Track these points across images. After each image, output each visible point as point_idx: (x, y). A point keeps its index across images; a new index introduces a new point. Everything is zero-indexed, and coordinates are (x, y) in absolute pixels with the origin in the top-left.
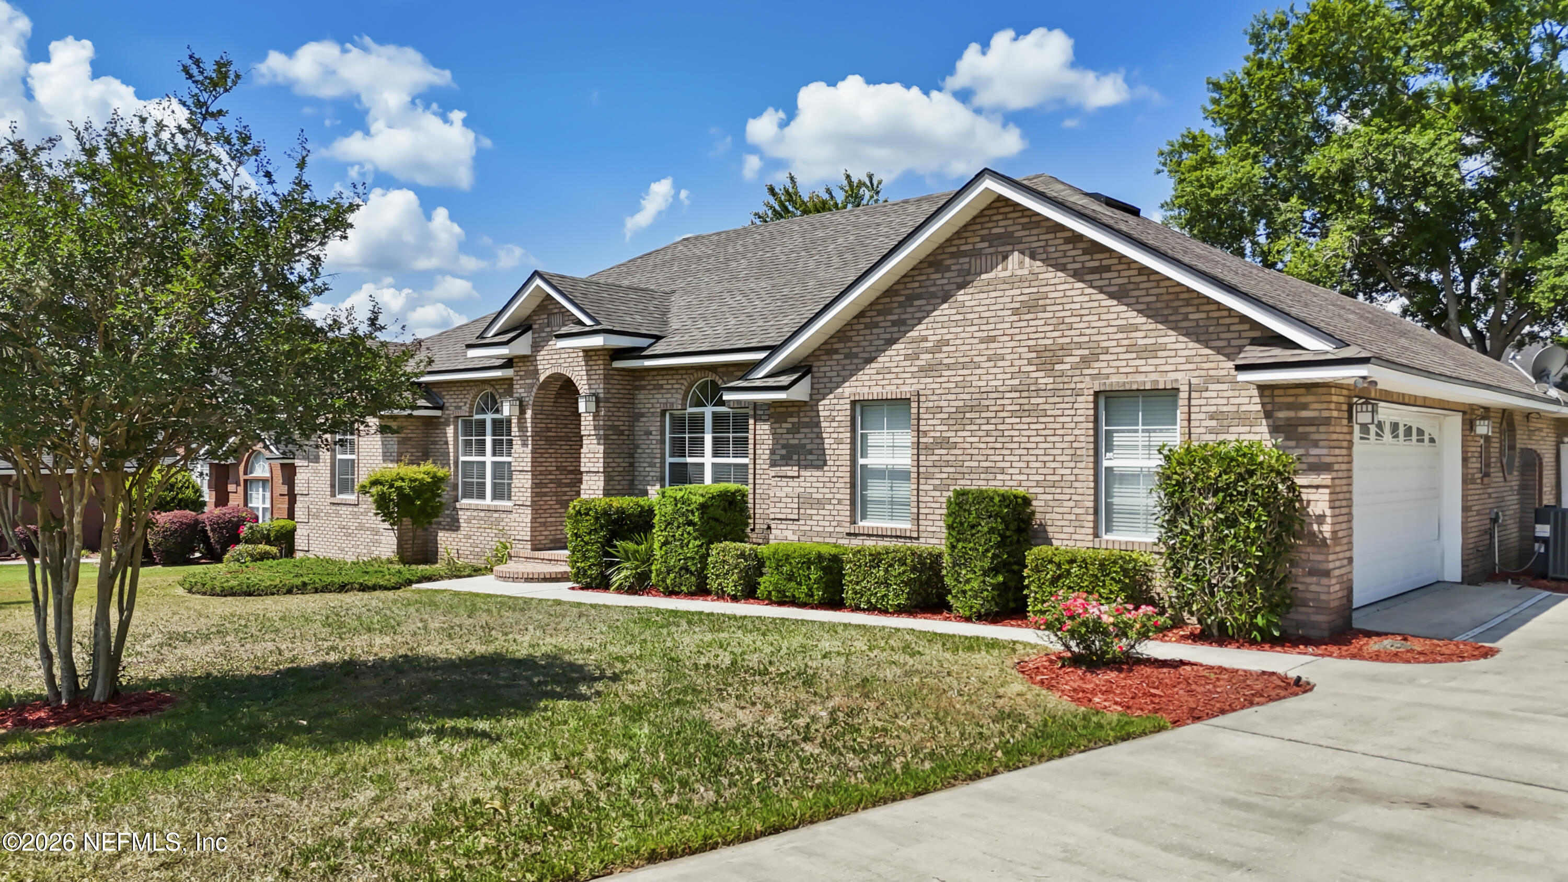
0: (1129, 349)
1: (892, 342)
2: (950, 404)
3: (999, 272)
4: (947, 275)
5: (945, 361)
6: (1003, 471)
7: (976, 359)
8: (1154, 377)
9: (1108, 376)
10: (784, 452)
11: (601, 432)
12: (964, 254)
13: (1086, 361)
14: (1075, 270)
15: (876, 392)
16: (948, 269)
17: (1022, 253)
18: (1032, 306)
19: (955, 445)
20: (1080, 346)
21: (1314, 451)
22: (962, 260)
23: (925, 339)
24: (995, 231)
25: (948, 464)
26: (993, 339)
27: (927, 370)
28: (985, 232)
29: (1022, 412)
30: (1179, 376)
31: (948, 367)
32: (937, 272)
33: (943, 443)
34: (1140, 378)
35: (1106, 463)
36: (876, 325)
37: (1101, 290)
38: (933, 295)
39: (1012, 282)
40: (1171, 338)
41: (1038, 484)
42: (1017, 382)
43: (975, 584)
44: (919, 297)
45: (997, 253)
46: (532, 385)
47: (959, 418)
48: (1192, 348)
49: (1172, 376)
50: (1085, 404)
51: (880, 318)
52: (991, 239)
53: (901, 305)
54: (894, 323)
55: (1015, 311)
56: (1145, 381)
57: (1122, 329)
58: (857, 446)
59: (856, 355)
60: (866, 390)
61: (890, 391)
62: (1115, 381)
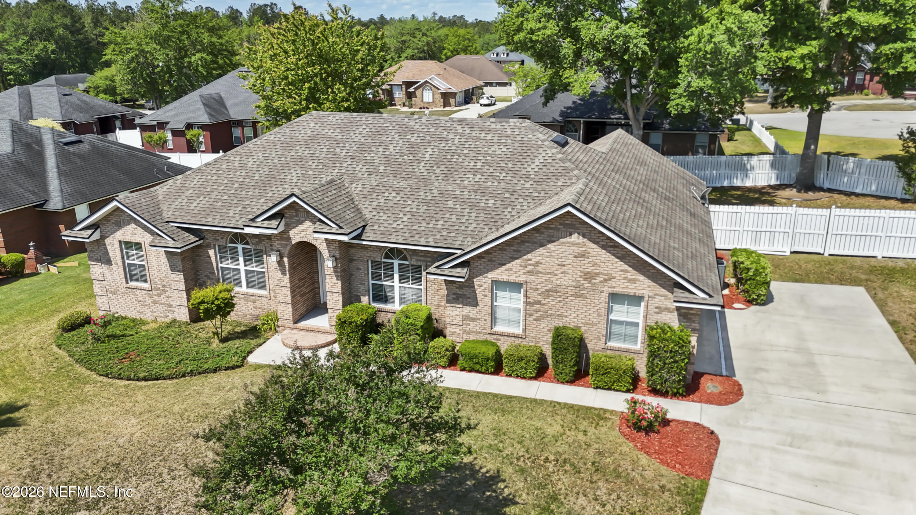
0: (625, 278)
1: (513, 259)
2: (543, 288)
3: (568, 239)
4: (542, 235)
5: (541, 270)
6: (566, 316)
7: (556, 272)
8: (634, 291)
9: (614, 288)
10: (454, 296)
11: (339, 274)
12: (551, 229)
13: (606, 280)
14: (603, 245)
15: (505, 278)
16: (543, 233)
17: (579, 234)
18: (583, 255)
19: (544, 304)
20: (603, 274)
21: (693, 324)
22: (550, 231)
23: (530, 260)
24: (566, 222)
25: (540, 311)
26: (564, 265)
27: (530, 273)
28: (561, 221)
29: (576, 296)
30: (644, 292)
31: (542, 273)
32: (537, 233)
33: (538, 302)
34: (629, 291)
35: (610, 317)
36: (505, 250)
37: (614, 255)
38: (535, 243)
39: (574, 244)
40: (642, 278)
41: (582, 323)
42: (574, 284)
43: (567, 371)
44: (528, 242)
45: (567, 231)
46: (287, 245)
47: (547, 293)
48: (650, 283)
49: (642, 292)
50: (604, 296)
51: (507, 248)
52: (565, 225)
53: (518, 243)
54: (514, 251)
55: (575, 256)
56: (631, 292)
57: (622, 271)
58: (493, 298)
59: (494, 261)
60: (500, 277)
61: (512, 278)
62: (618, 290)
